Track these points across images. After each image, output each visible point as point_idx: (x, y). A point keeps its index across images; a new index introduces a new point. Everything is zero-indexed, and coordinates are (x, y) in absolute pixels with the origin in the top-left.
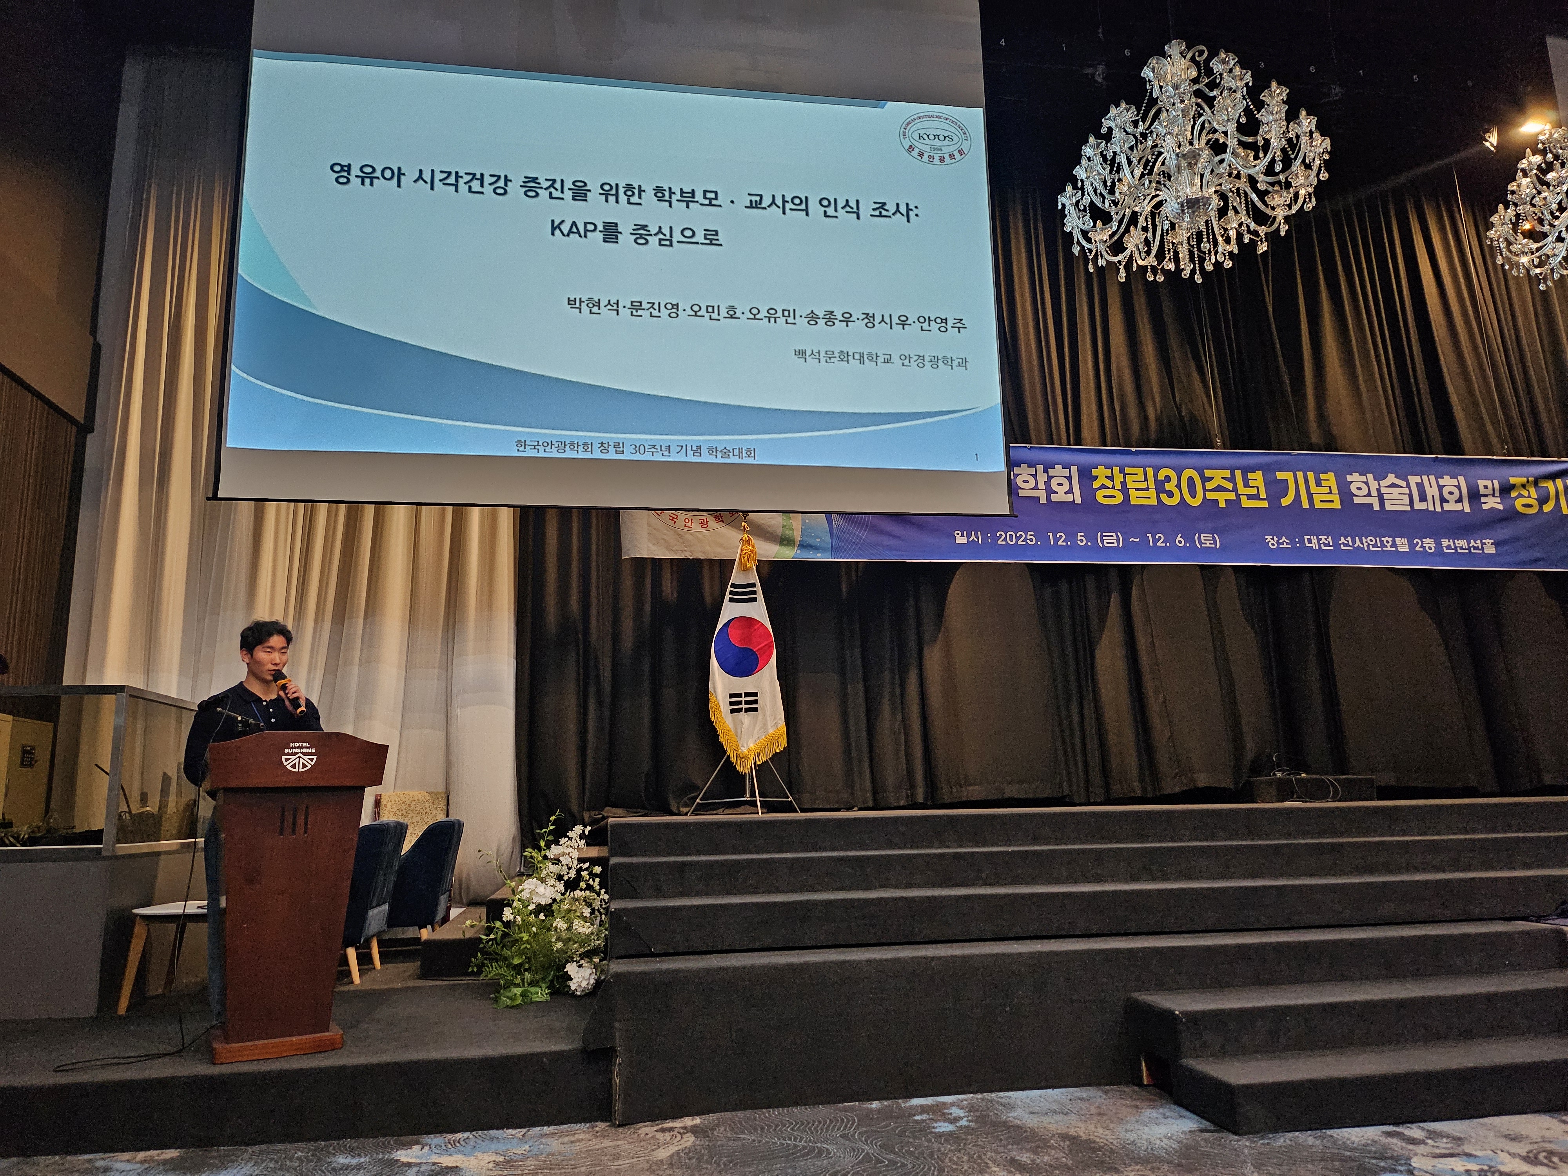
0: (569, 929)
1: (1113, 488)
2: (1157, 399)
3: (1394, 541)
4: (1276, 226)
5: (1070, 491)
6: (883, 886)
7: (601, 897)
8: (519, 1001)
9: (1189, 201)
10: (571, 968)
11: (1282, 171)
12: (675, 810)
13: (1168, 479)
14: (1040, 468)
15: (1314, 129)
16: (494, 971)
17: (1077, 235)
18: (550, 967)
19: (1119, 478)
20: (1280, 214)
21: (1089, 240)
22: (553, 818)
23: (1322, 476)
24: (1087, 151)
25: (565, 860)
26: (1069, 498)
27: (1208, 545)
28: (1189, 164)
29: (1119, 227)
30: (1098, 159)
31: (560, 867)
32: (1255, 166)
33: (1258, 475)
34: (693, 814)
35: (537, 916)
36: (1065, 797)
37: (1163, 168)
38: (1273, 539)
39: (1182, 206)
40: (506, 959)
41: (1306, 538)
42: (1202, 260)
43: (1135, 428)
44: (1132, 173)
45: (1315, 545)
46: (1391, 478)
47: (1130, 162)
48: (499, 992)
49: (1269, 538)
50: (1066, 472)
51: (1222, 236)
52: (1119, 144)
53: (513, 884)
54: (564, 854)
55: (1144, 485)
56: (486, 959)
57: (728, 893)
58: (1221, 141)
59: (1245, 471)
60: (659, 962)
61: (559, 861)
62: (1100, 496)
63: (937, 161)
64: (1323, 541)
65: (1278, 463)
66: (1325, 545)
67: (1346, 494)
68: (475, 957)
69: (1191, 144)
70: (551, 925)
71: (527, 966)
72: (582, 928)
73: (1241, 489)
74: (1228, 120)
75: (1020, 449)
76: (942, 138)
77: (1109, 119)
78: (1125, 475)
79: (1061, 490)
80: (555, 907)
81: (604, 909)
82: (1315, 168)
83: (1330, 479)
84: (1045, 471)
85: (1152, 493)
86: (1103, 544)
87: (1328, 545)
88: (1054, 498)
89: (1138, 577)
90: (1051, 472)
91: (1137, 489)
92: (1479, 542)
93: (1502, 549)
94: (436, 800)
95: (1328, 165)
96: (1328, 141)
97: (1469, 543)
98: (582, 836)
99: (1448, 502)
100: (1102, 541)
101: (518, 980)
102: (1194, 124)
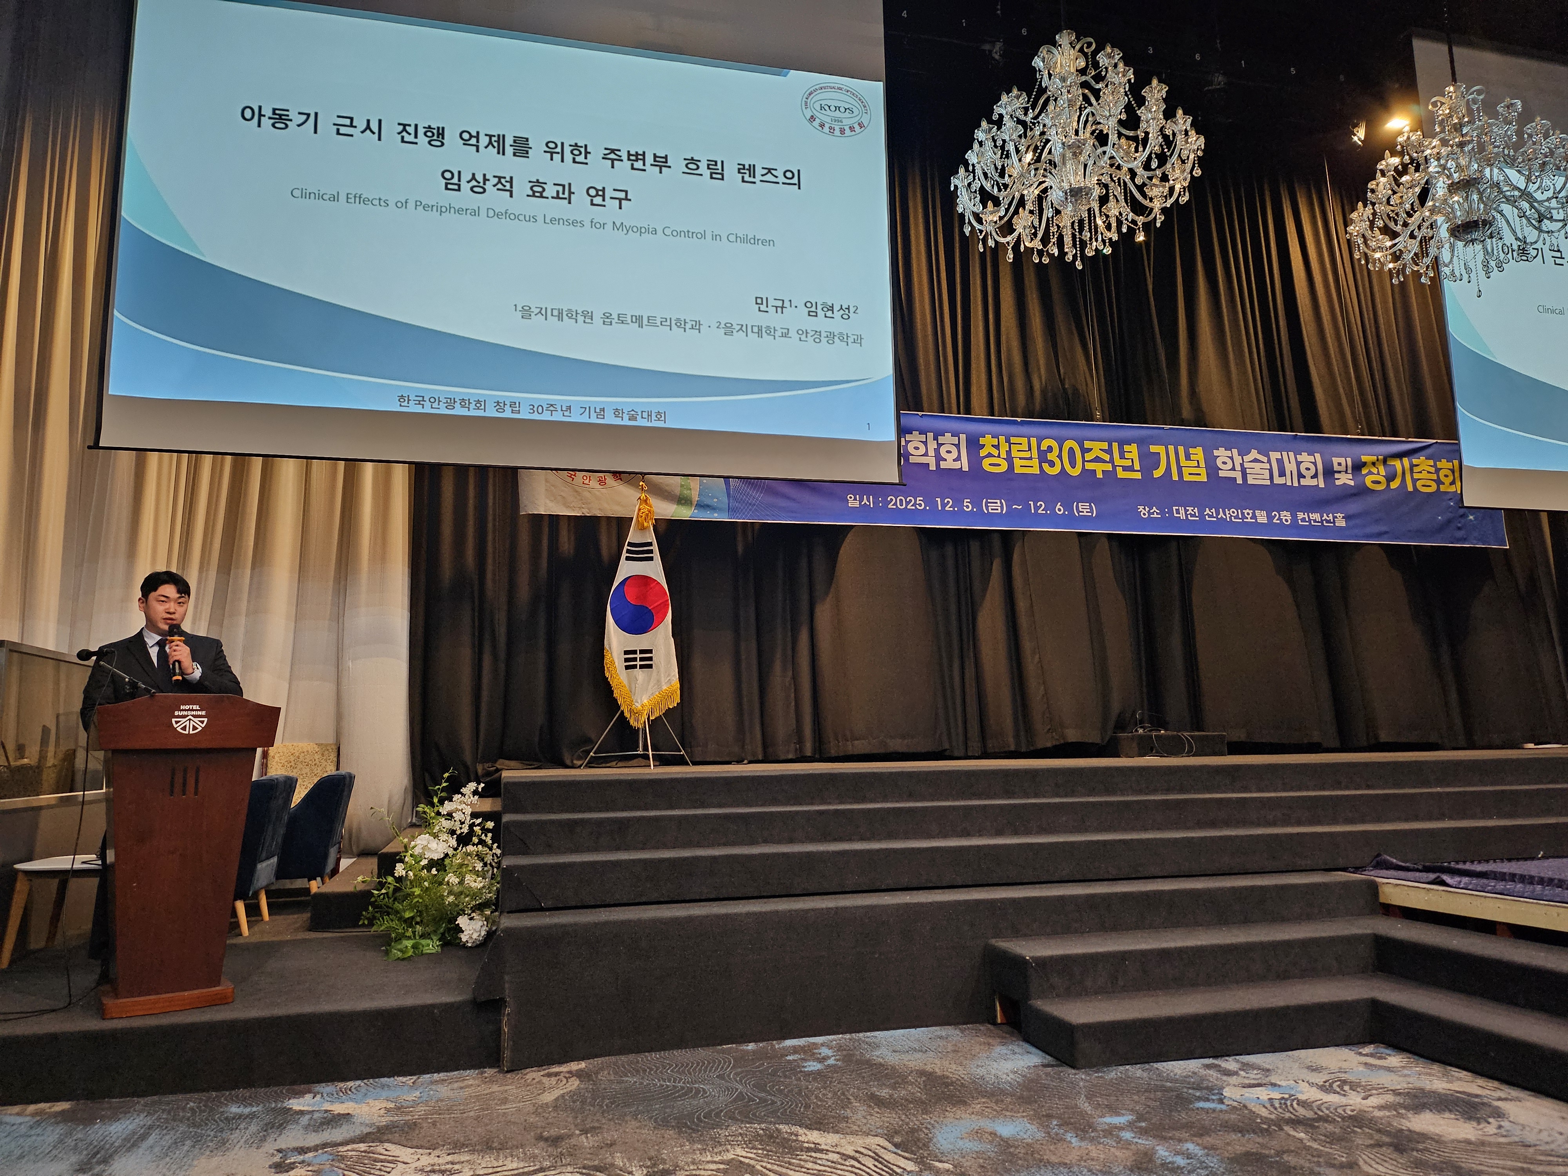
0: (461, 882)
1: (999, 456)
3: (1254, 513)
4: (1152, 216)
5: (958, 459)
6: (766, 841)
7: (494, 851)
8: (410, 954)
9: (1071, 190)
10: (462, 921)
11: (1159, 167)
12: (568, 762)
13: (1050, 449)
14: (930, 435)
15: (1188, 128)
16: (384, 925)
17: (969, 216)
18: (441, 919)
19: (1004, 448)
20: (1157, 205)
21: (980, 221)
22: (446, 775)
23: (1192, 451)
24: (980, 135)
25: (457, 816)
26: (957, 465)
27: (1085, 514)
28: (1074, 154)
29: (1007, 210)
30: (989, 144)
31: (453, 823)
32: (1135, 158)
33: (1134, 448)
34: (589, 765)
35: (429, 871)
36: (946, 750)
37: (1049, 157)
38: (1144, 509)
39: (1066, 193)
40: (397, 912)
41: (1174, 508)
42: (1083, 244)
43: (1021, 399)
44: (1020, 160)
45: (1182, 515)
46: (1254, 454)
47: (1018, 151)
48: (390, 945)
49: (1141, 508)
50: (955, 440)
51: (1104, 222)
52: (1010, 131)
53: (406, 840)
54: (457, 810)
55: (1027, 455)
56: (377, 912)
57: (618, 849)
58: (1105, 132)
59: (1122, 443)
60: (549, 916)
61: (452, 817)
62: (986, 464)
63: (837, 132)
64: (1190, 511)
65: (1152, 437)
66: (1192, 516)
67: (1212, 468)
68: (367, 910)
69: (1077, 133)
70: (444, 880)
71: (418, 919)
72: (474, 883)
73: (1118, 461)
74: (1110, 116)
75: (910, 417)
76: (842, 110)
77: (1001, 106)
78: (1010, 444)
79: (950, 457)
80: (447, 861)
81: (496, 863)
82: (1189, 165)
83: (1198, 453)
84: (935, 439)
85: (1035, 462)
86: (987, 510)
87: (1194, 516)
88: (943, 465)
89: (1019, 544)
90: (941, 439)
91: (1020, 458)
92: (1331, 515)
93: (1352, 523)
94: (326, 752)
95: (1201, 162)
96: (1202, 139)
97: (1322, 516)
98: (475, 793)
99: (1304, 477)
100: (987, 507)
101: (409, 933)
102: (1081, 114)
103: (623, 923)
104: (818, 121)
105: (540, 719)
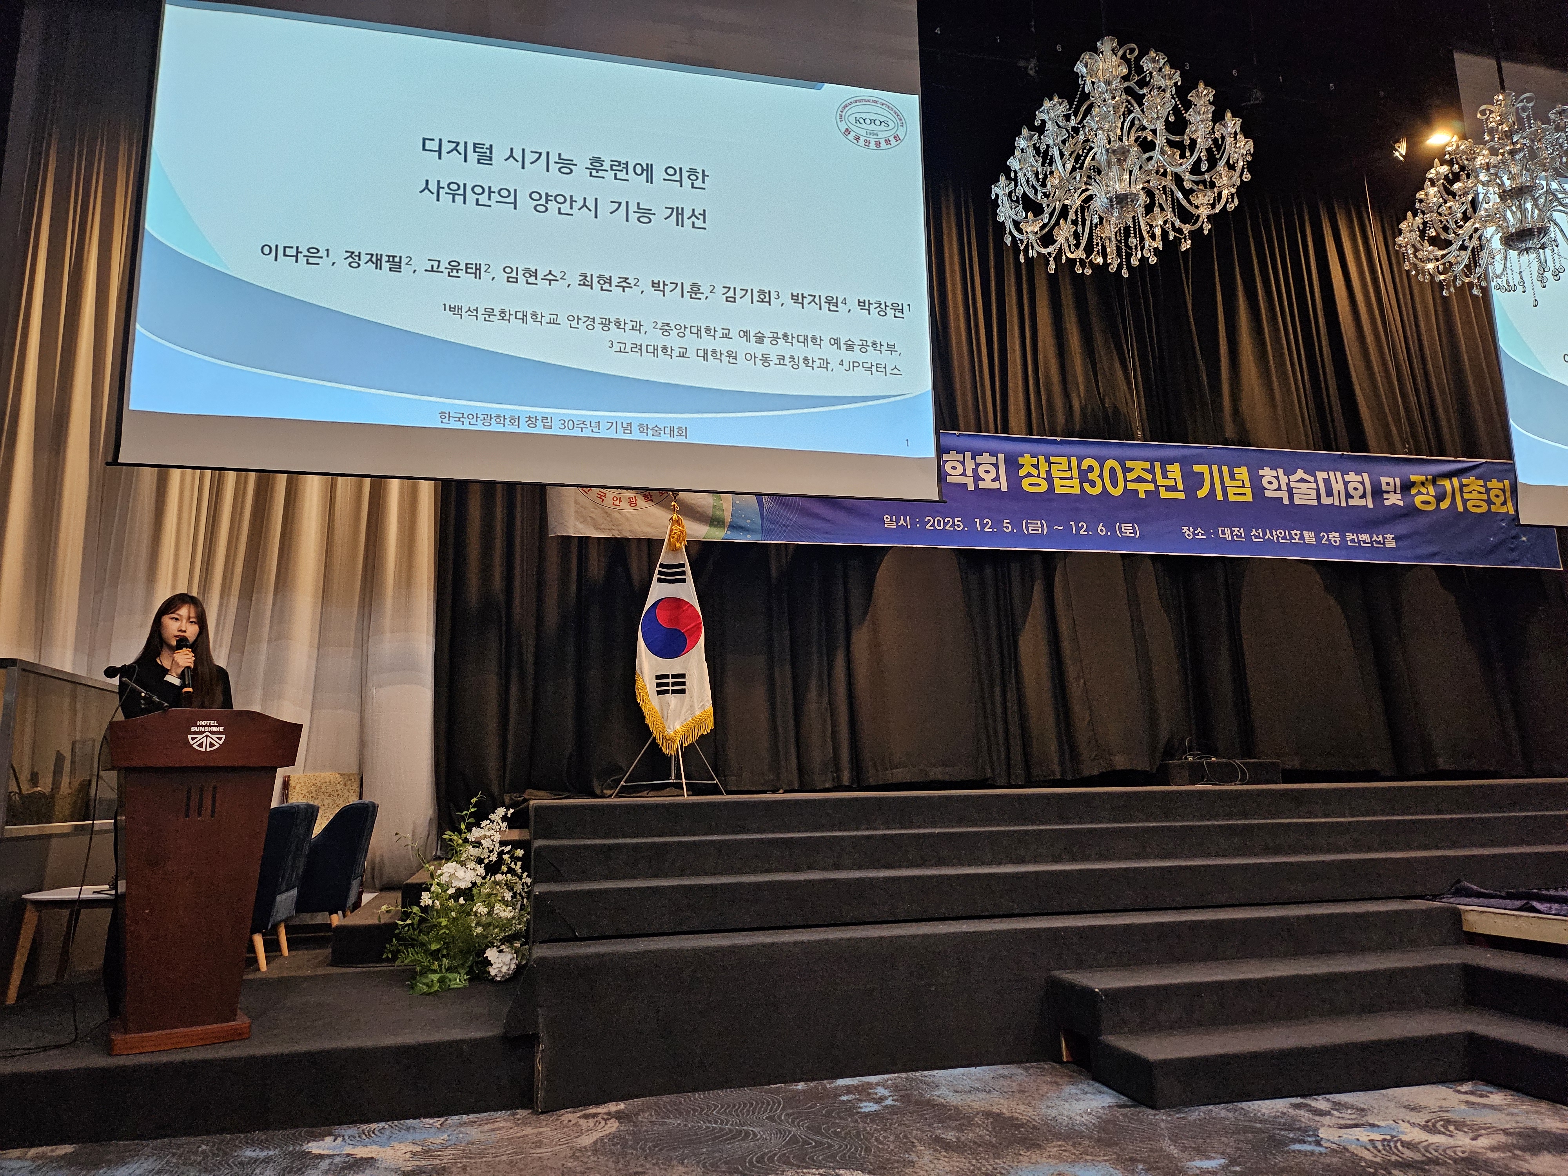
0: (489, 913)
1: (1039, 476)
2: (1082, 389)
3: (1302, 534)
4: (1199, 224)
5: (997, 479)
6: (810, 867)
7: (524, 880)
8: (436, 987)
9: (1117, 196)
10: (491, 954)
11: (1208, 171)
12: (598, 792)
13: (1091, 469)
14: (968, 455)
15: (1238, 131)
16: (410, 957)
17: (1010, 225)
18: (469, 952)
19: (1044, 467)
20: (1204, 212)
21: (1020, 231)
22: (474, 800)
23: (1236, 470)
24: (1021, 143)
25: (486, 843)
26: (995, 485)
27: (1128, 534)
28: (1119, 160)
29: (1050, 219)
30: (1031, 151)
31: (481, 850)
32: (1181, 165)
33: (1176, 467)
34: (618, 796)
35: (456, 901)
36: (987, 779)
37: (1093, 163)
38: (1189, 530)
39: (1111, 201)
40: (423, 944)
41: (1220, 529)
42: (1128, 256)
43: (1061, 418)
44: (1064, 166)
45: (1228, 536)
46: (1300, 474)
47: (1062, 155)
48: (415, 979)
49: (1185, 528)
50: (993, 460)
51: (1148, 232)
52: (1051, 138)
53: (432, 867)
54: (485, 837)
55: (1068, 474)
56: (401, 945)
57: (656, 876)
58: (1149, 139)
59: (1164, 462)
60: (585, 946)
61: (480, 844)
62: (1025, 484)
63: (873, 145)
64: (1236, 532)
65: (1195, 456)
66: (1238, 536)
67: (1257, 488)
68: (391, 942)
69: (1121, 140)
70: (471, 910)
71: (445, 952)
72: (504, 912)
73: (1160, 481)
74: (1158, 118)
75: (949, 436)
76: (878, 123)
77: (1043, 112)
78: (1050, 464)
79: (988, 477)
80: (475, 891)
81: (526, 892)
82: (1238, 169)
83: (1243, 473)
84: (973, 458)
85: (1076, 482)
86: (1027, 531)
87: (1240, 537)
88: (981, 485)
89: (1060, 566)
90: (979, 459)
91: (1061, 478)
92: (1380, 536)
93: (1403, 544)
94: (349, 782)
95: (1250, 166)
96: (1251, 143)
97: (1371, 538)
98: (504, 818)
99: (1352, 497)
100: (1027, 528)
101: (435, 966)
102: (1124, 121)
103: (664, 952)
104: (853, 134)
105: (569, 745)
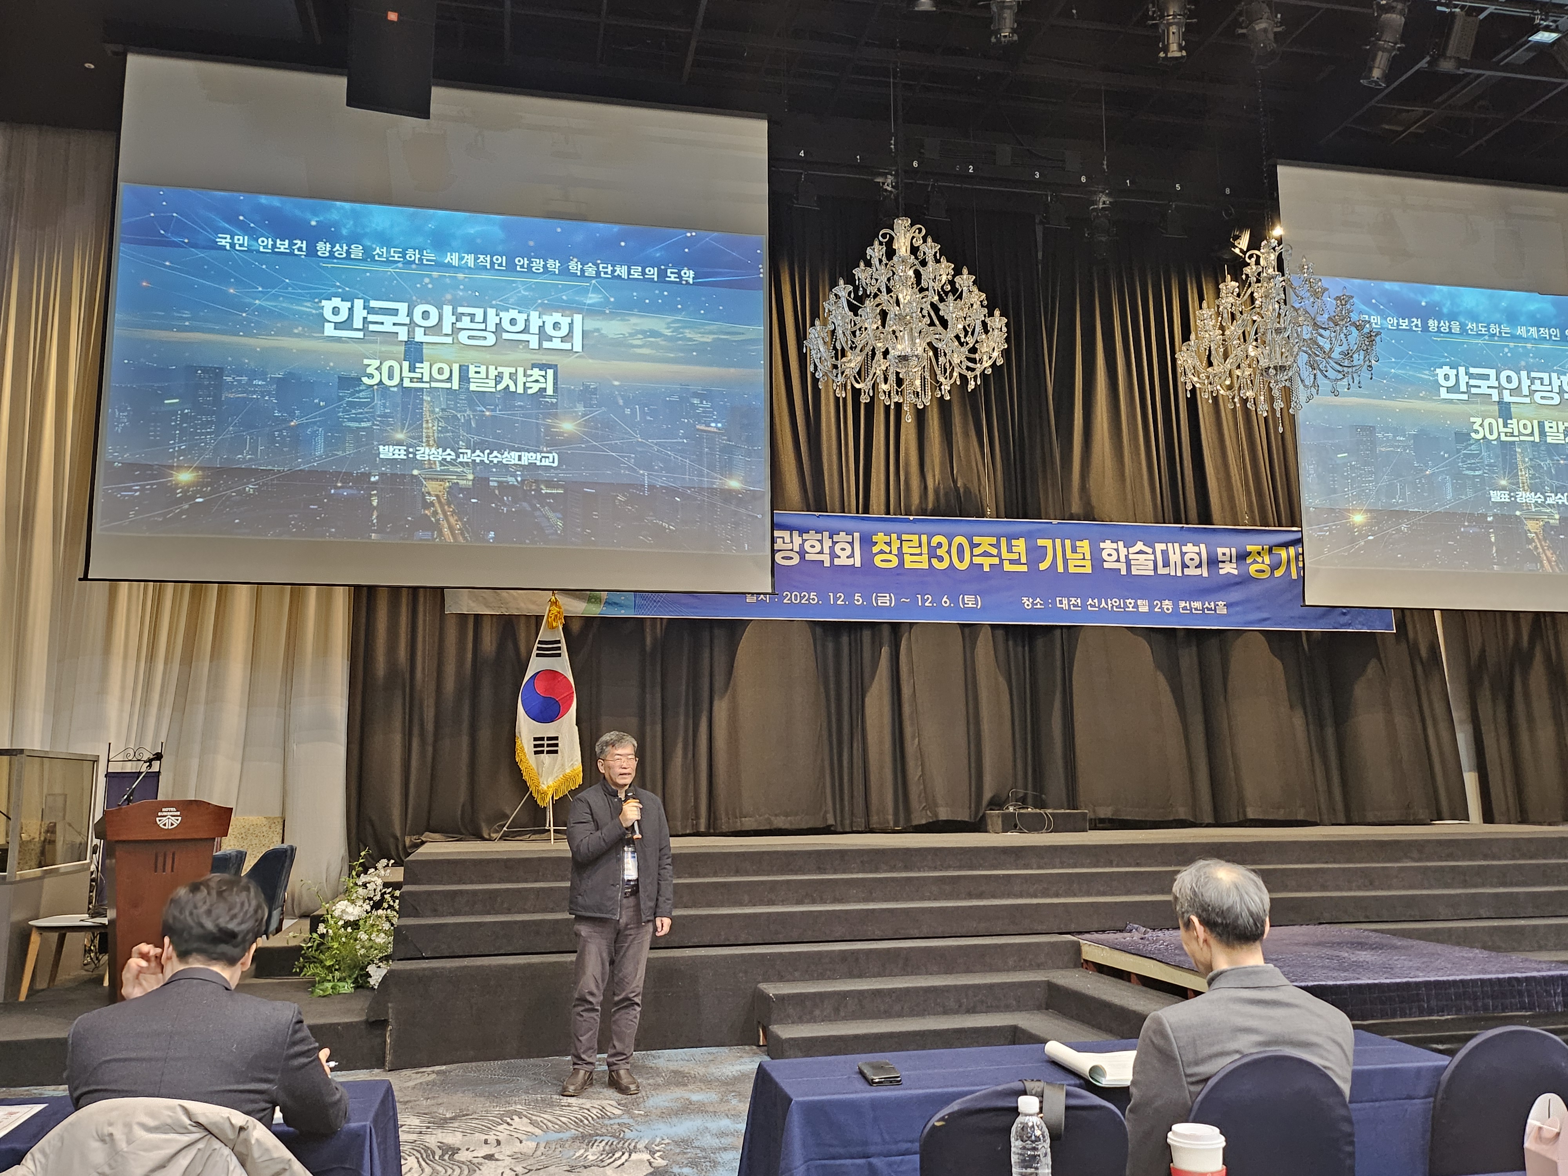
1: (890, 553)
2: (937, 473)
3: (1136, 603)
5: (852, 556)
10: (371, 969)
12: (487, 837)
13: (940, 545)
14: (826, 534)
19: (896, 544)
23: (1078, 543)
26: (850, 562)
27: (970, 605)
33: (1021, 542)
34: (504, 838)
36: (832, 825)
38: (1028, 600)
41: (1058, 599)
43: (915, 500)
45: (1065, 605)
46: (1140, 546)
49: (1025, 599)
50: (849, 538)
55: (918, 551)
59: (1010, 538)
62: (877, 561)
64: (1073, 602)
65: (1039, 530)
66: (1074, 606)
67: (1097, 560)
73: (1005, 555)
75: (809, 517)
78: (902, 541)
79: (844, 555)
83: (1084, 546)
84: (831, 537)
85: (925, 557)
86: (877, 603)
87: (1077, 606)
88: (837, 562)
89: (906, 635)
90: (836, 538)
91: (911, 555)
92: (1212, 603)
93: (1233, 610)
94: (273, 825)
97: (1204, 605)
99: (1188, 567)
100: (876, 600)
105: (463, 796)
